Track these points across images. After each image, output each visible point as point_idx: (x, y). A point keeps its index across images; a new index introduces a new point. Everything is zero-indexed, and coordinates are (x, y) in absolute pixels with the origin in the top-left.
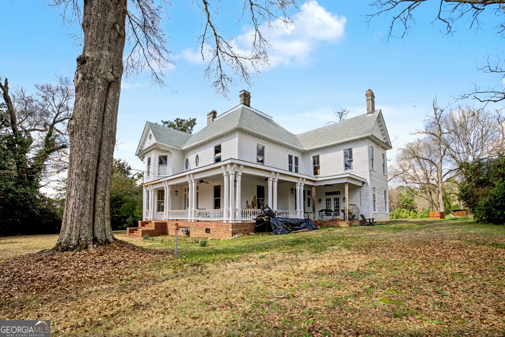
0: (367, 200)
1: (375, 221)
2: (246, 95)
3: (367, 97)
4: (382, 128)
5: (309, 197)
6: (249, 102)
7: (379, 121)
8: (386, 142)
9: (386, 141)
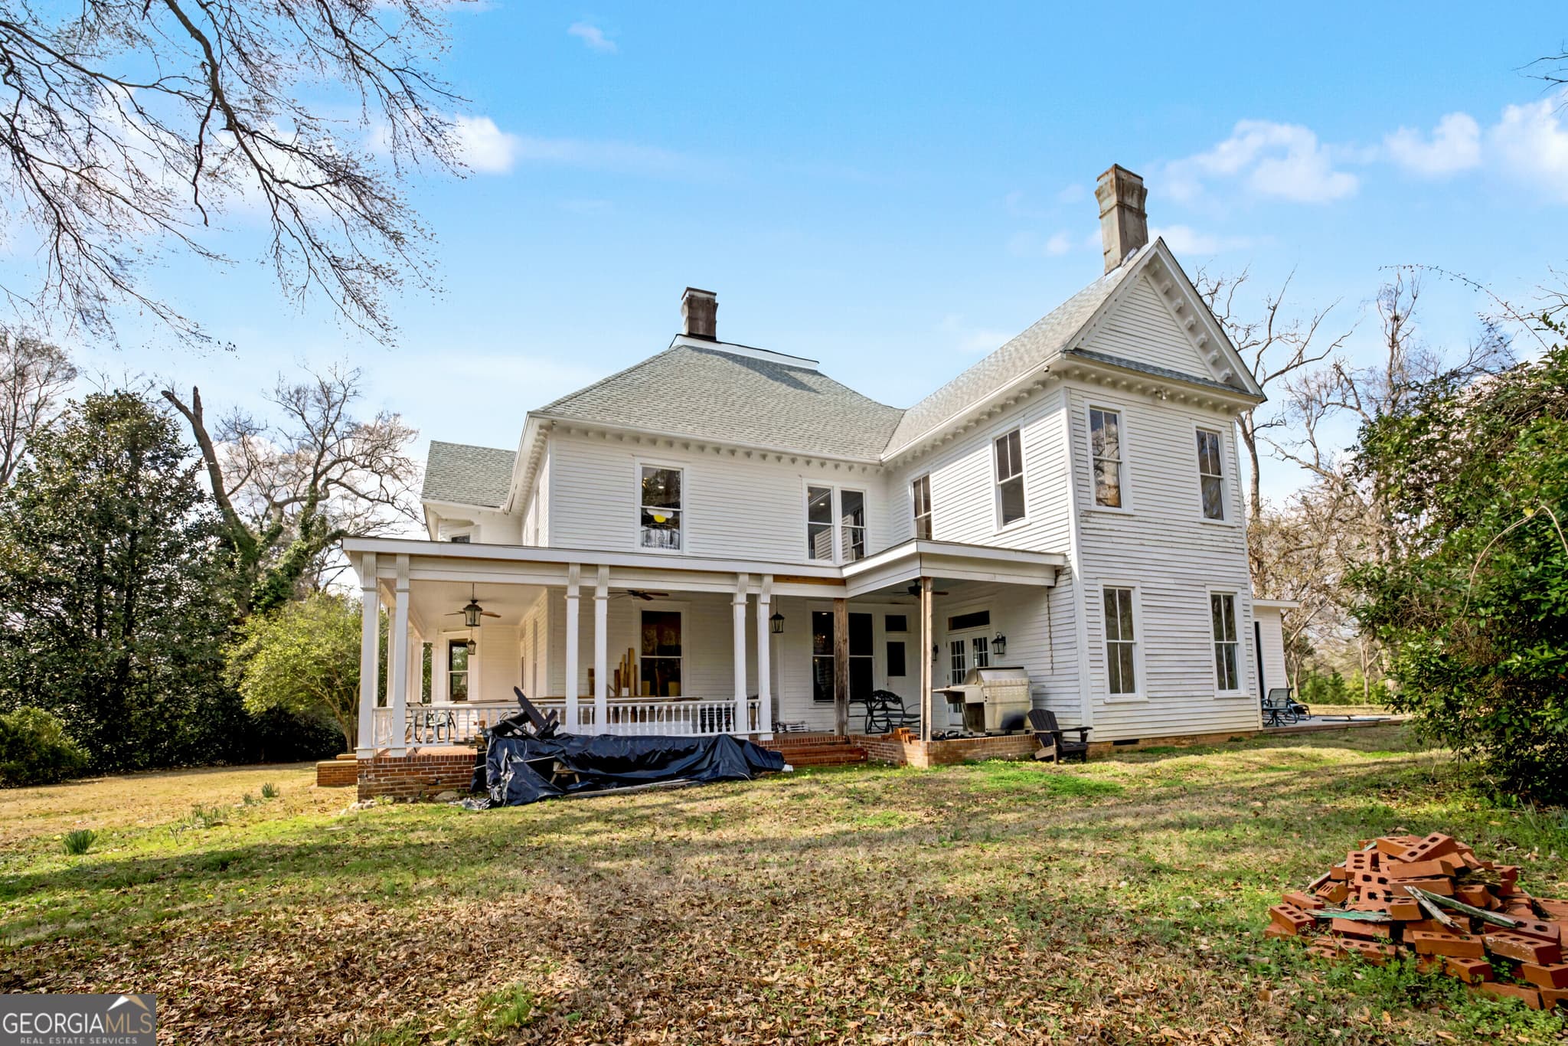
0: (1072, 646)
1: (1091, 737)
2: (695, 304)
3: (1100, 202)
4: (1191, 318)
5: (896, 637)
6: (711, 323)
7: (1167, 293)
8: (1228, 379)
9: (1228, 371)
